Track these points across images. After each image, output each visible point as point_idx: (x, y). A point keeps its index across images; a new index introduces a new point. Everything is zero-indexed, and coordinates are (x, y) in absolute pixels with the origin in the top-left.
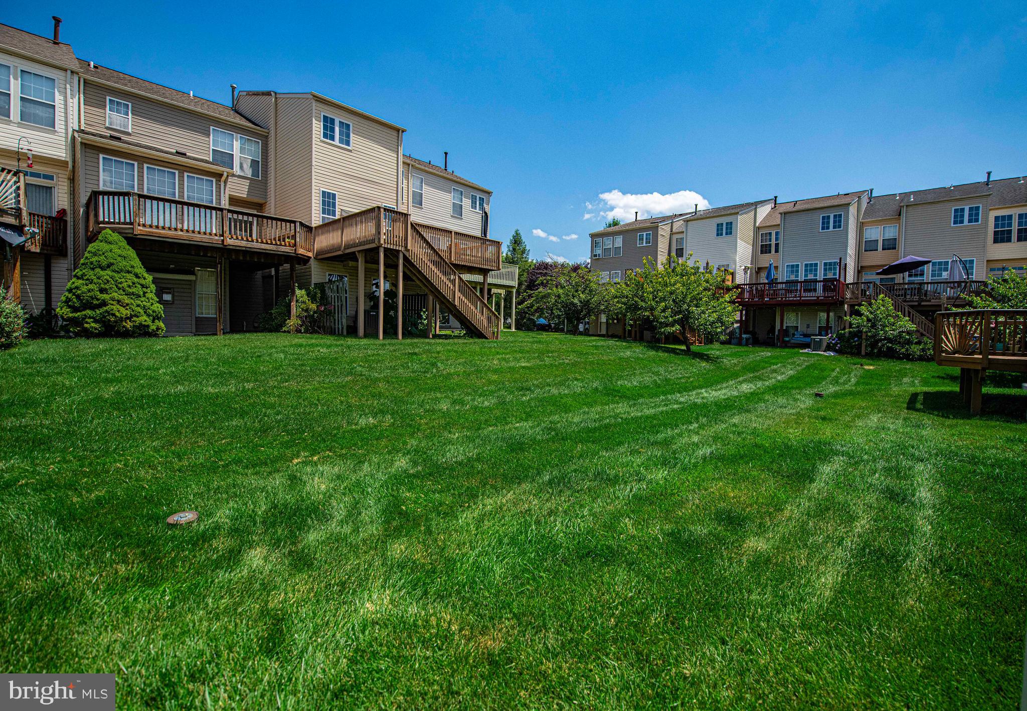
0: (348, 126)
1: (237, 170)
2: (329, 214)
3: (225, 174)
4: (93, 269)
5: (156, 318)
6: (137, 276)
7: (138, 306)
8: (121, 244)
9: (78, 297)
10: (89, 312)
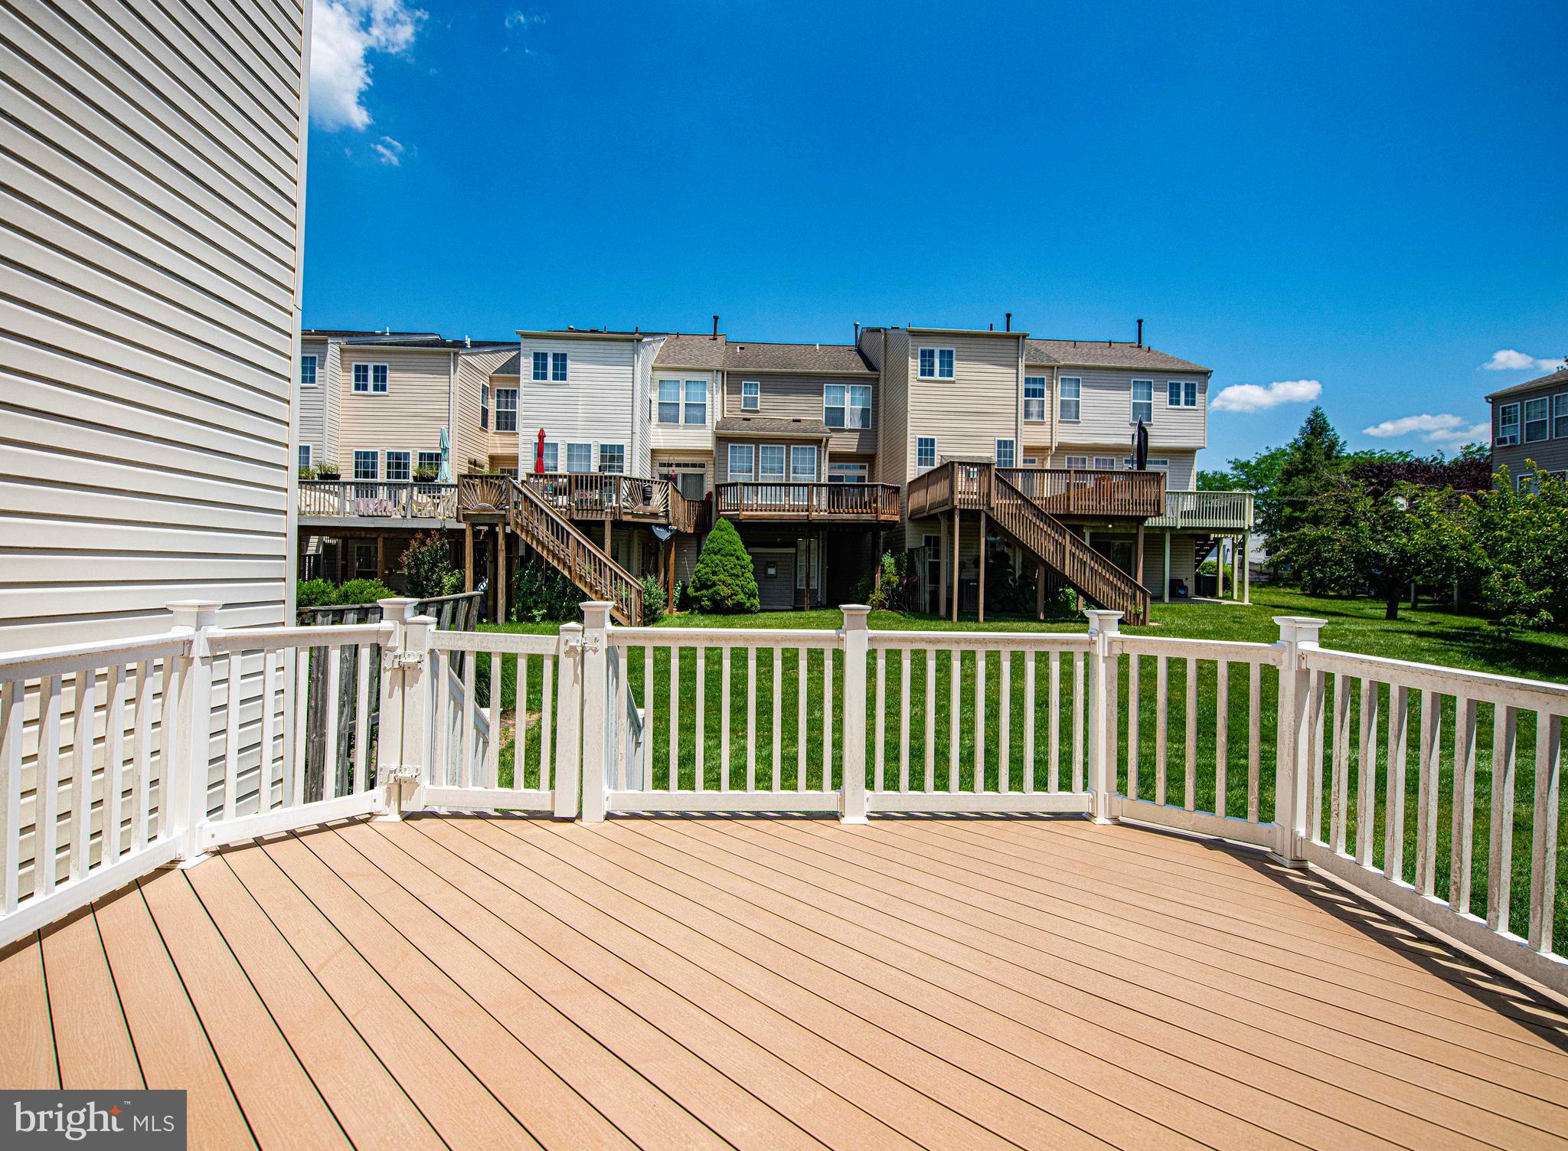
0: (950, 353)
1: (847, 425)
2: (926, 465)
3: (824, 439)
4: (709, 554)
5: (752, 595)
6: (738, 559)
7: (737, 585)
8: (729, 530)
9: (699, 578)
10: (704, 592)
